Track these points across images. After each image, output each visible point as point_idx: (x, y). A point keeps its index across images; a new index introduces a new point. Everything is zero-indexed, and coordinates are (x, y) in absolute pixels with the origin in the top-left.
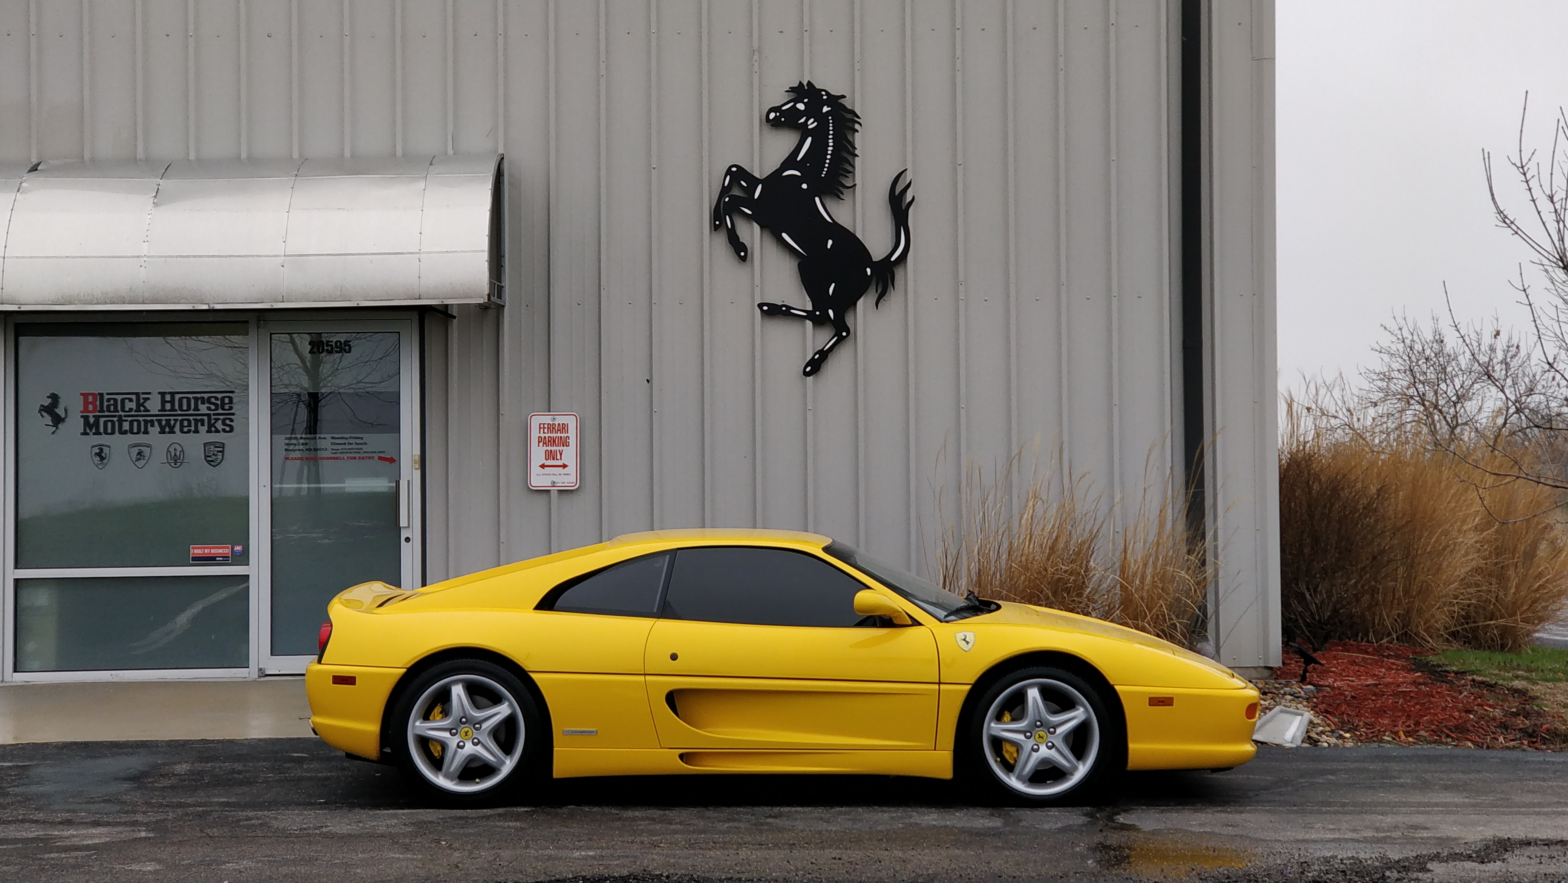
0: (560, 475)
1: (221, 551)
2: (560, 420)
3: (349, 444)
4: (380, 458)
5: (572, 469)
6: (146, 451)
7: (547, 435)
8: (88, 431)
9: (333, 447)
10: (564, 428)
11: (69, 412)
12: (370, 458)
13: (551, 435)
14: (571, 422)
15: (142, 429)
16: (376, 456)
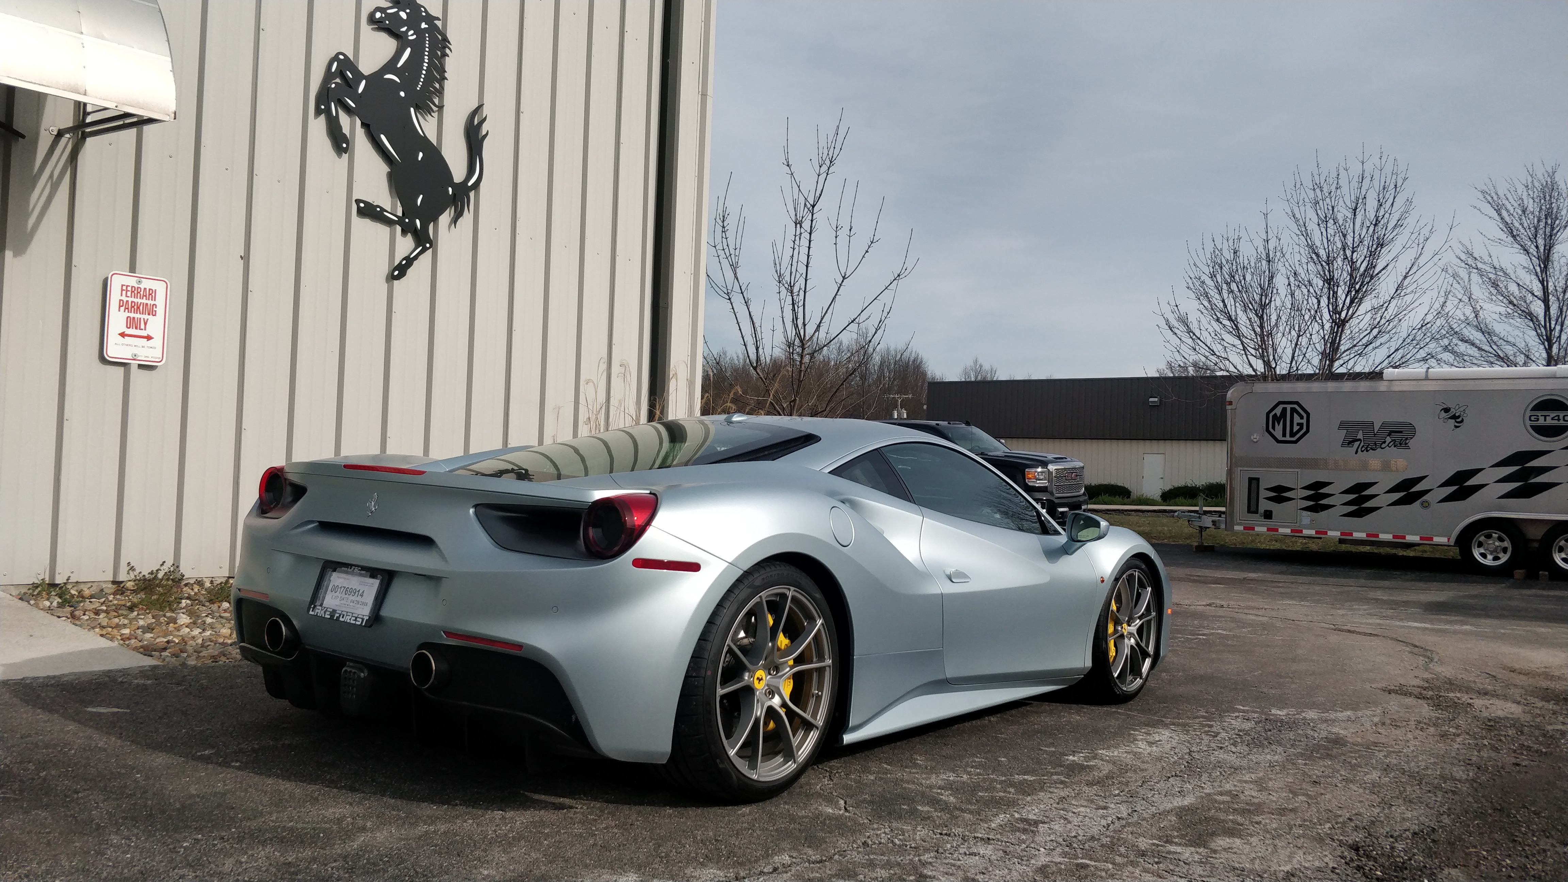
0: (143, 347)
2: (146, 284)
5: (157, 342)
7: (130, 300)
10: (151, 294)
13: (136, 300)
14: (160, 288)
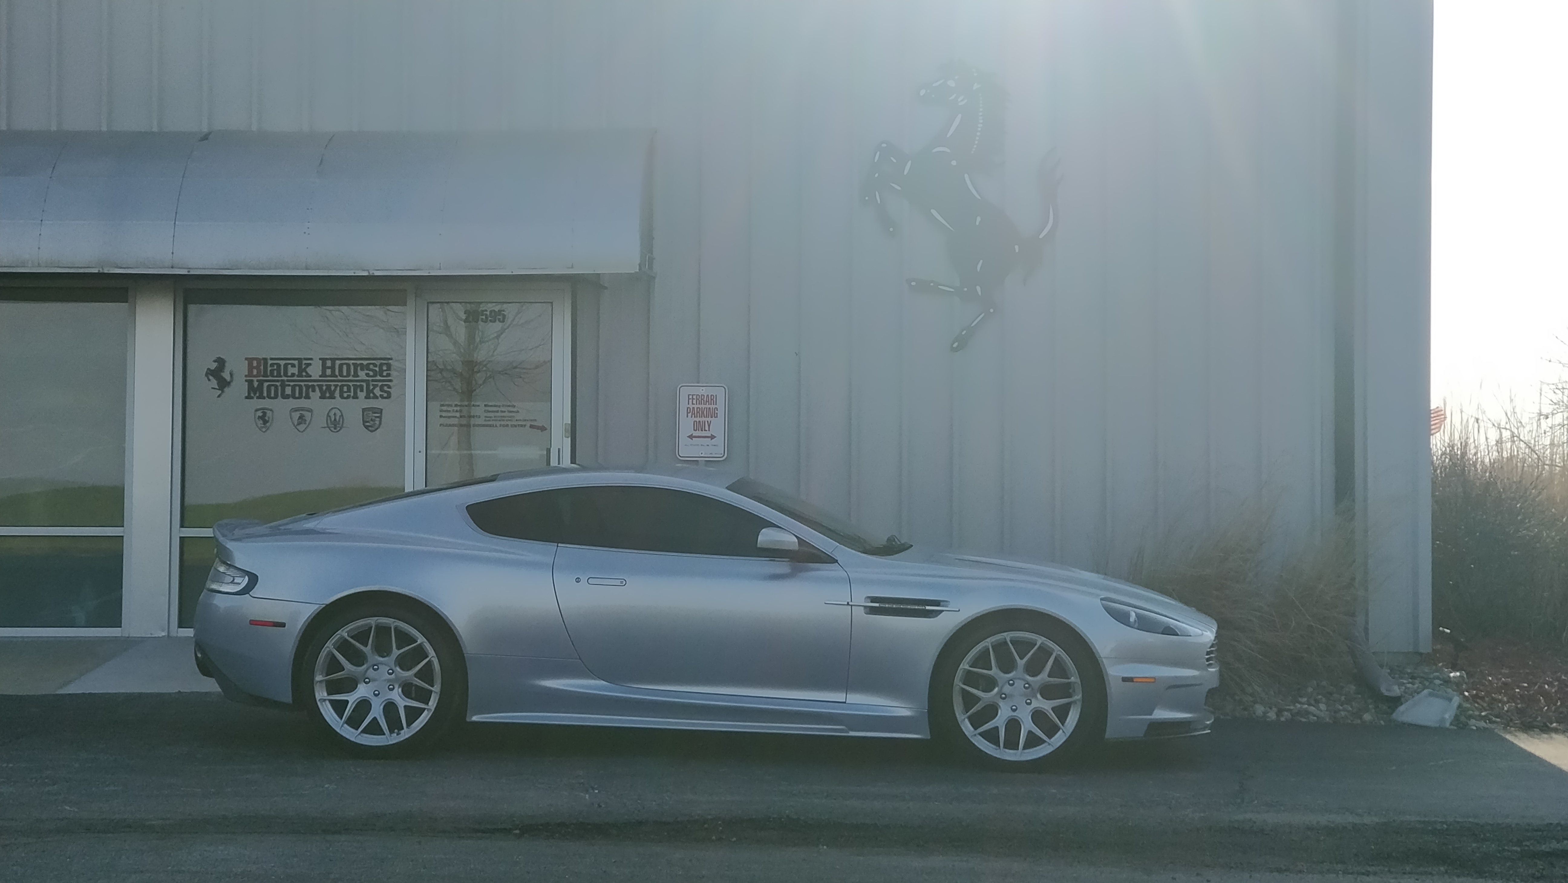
0: (708, 445)
2: (709, 391)
3: (502, 412)
4: (531, 426)
5: (720, 440)
6: (308, 415)
7: (695, 406)
8: (252, 395)
9: (487, 414)
10: (712, 399)
11: (234, 376)
12: (522, 426)
13: (700, 406)
14: (720, 393)
15: (304, 395)
16: (527, 424)
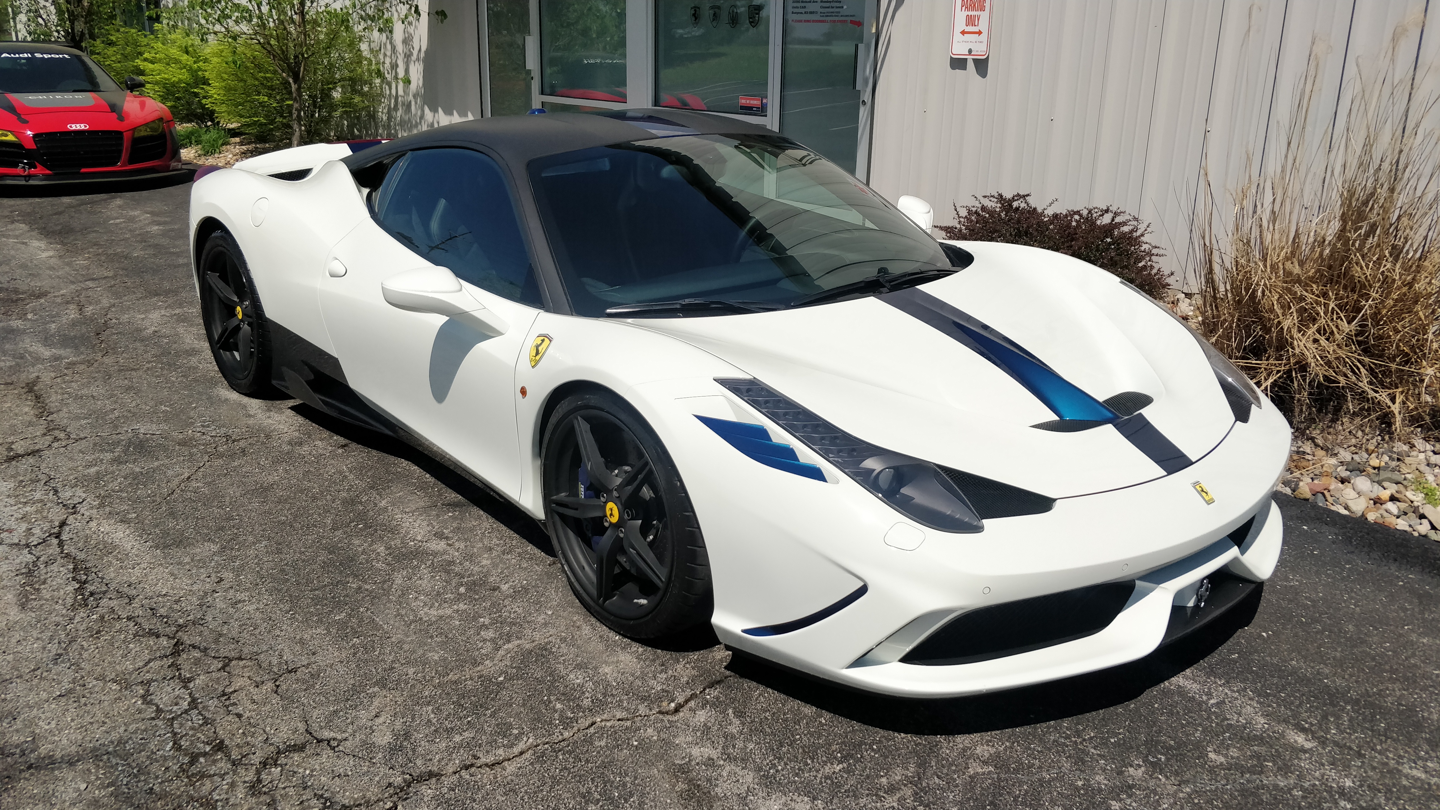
0: (975, 42)
1: (755, 102)
3: (832, 7)
4: (852, 22)
5: (984, 37)
6: (718, 12)
9: (823, 10)
12: (845, 21)
16: (849, 19)
